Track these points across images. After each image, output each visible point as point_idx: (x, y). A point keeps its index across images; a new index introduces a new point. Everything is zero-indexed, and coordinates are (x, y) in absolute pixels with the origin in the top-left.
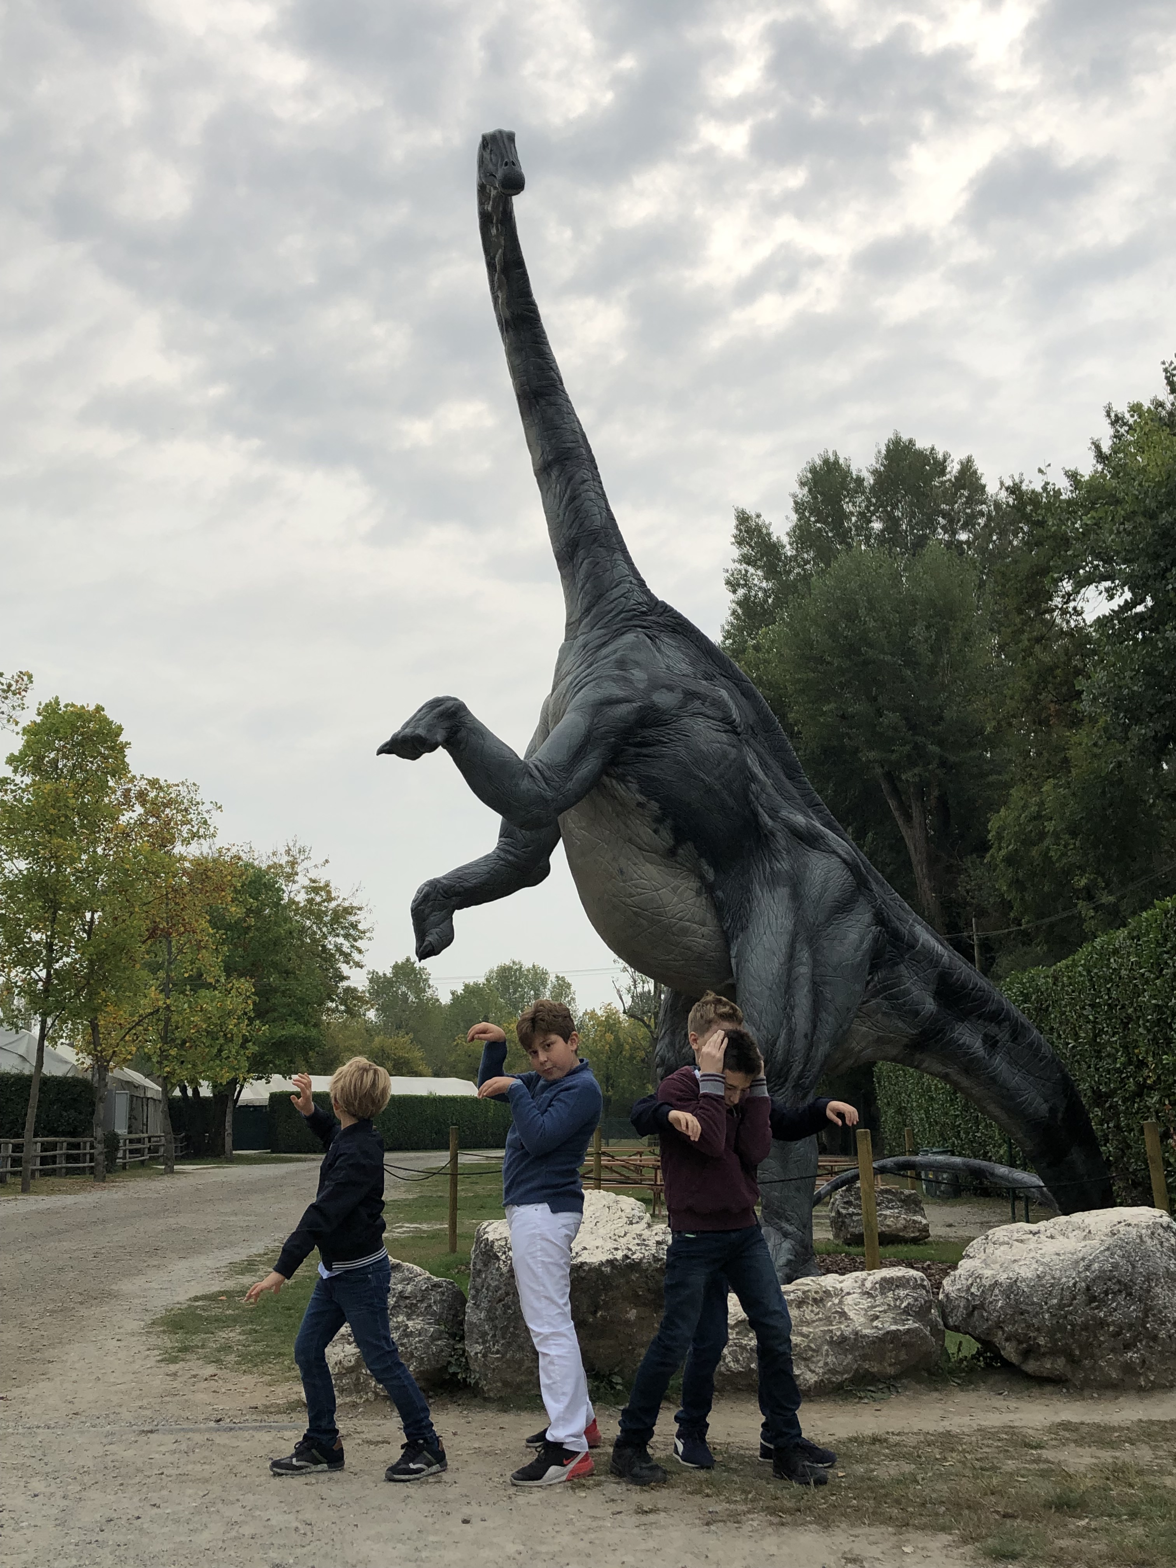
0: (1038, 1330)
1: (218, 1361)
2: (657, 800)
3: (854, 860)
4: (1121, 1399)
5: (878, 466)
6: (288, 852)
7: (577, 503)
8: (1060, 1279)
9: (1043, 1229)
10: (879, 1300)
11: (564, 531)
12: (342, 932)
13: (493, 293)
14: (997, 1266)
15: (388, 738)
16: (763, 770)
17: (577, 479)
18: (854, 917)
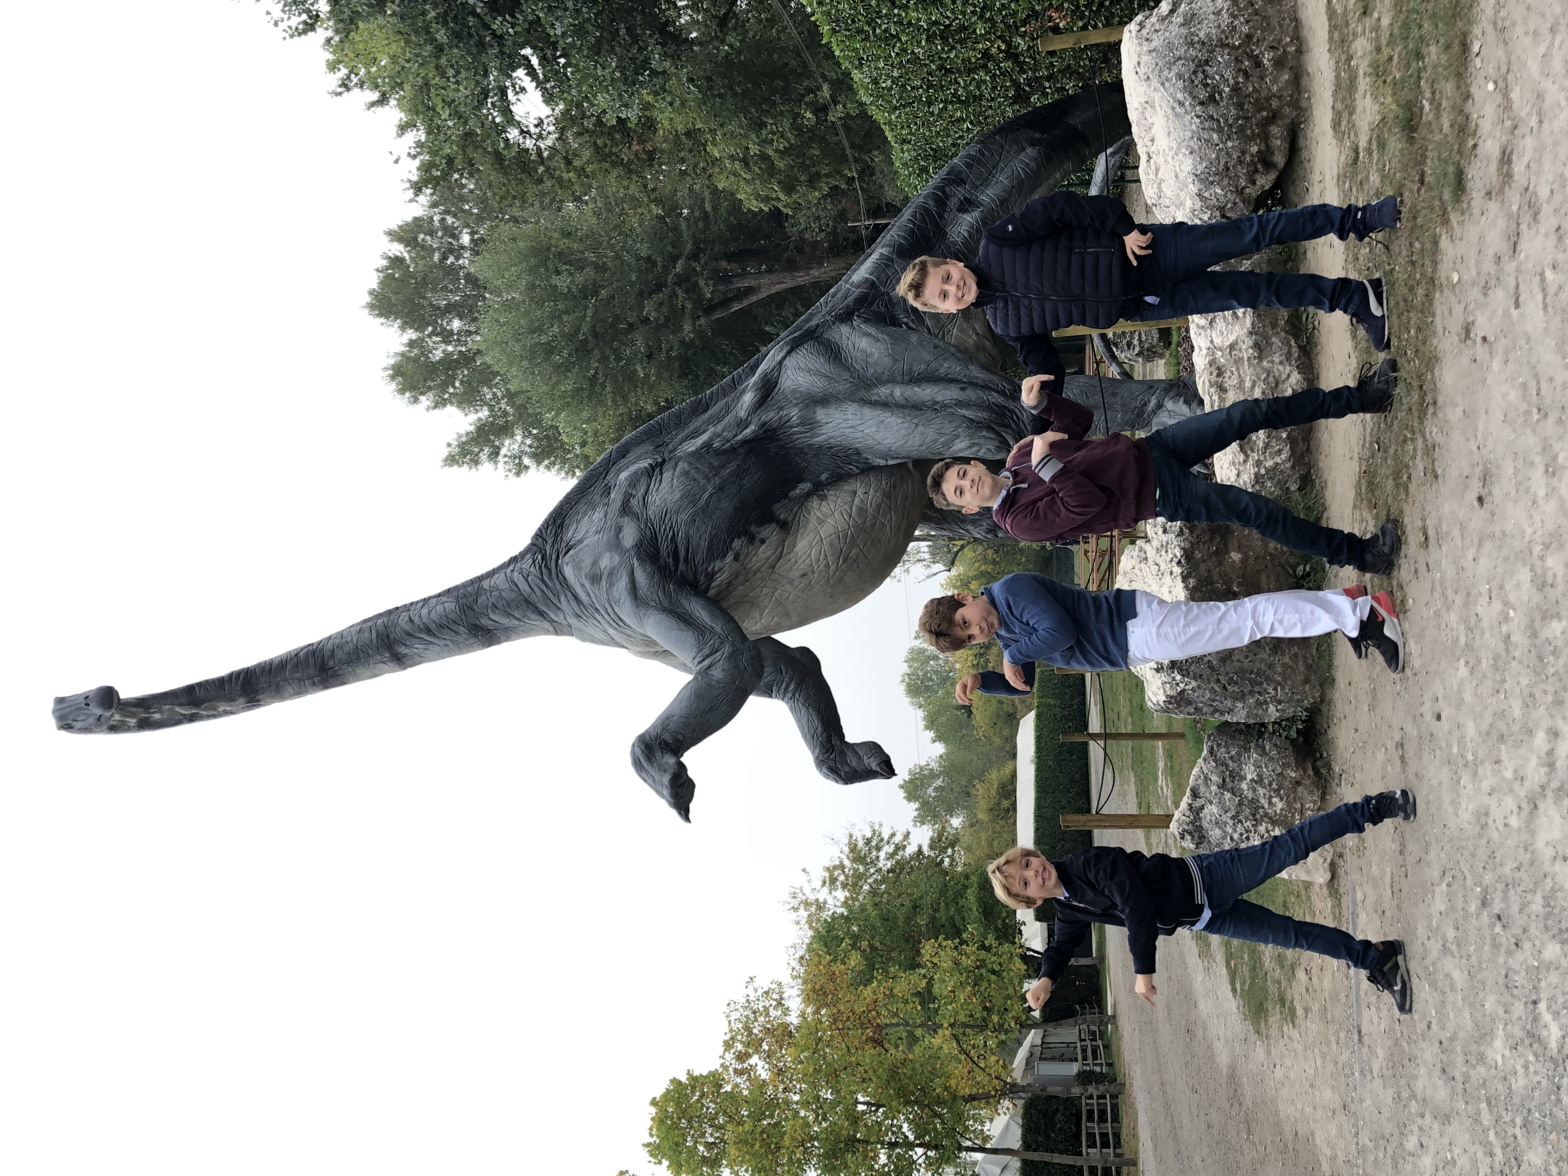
0: (1243, 153)
2: (732, 541)
3: (786, 344)
4: (1309, 70)
5: (396, 326)
6: (795, 909)
7: (433, 627)
8: (1193, 132)
9: (1145, 149)
11: (460, 639)
12: (874, 853)
14: (1182, 194)
16: (700, 435)
17: (408, 627)
18: (844, 342)
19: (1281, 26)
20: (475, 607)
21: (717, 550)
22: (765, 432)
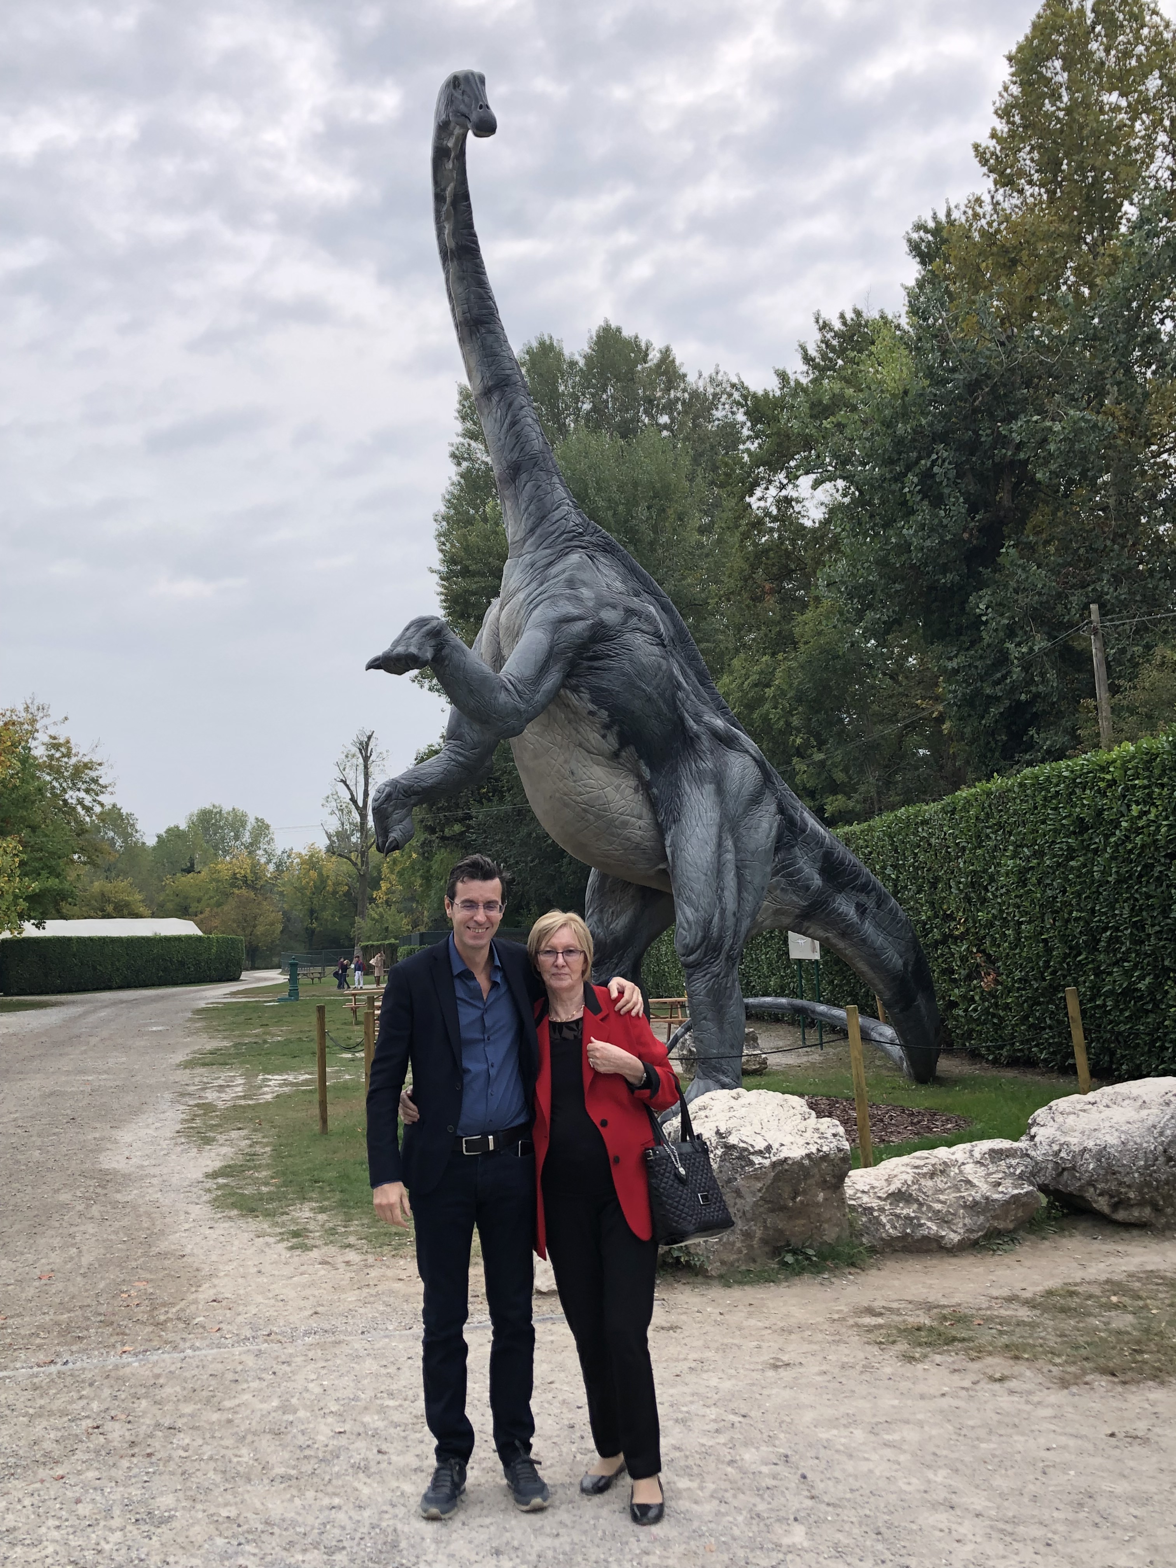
0: (1129, 1186)
2: (606, 709)
3: (761, 757)
5: (589, 351)
6: (27, 709)
7: (517, 428)
8: (1141, 1145)
9: (1097, 1100)
10: (992, 1168)
11: (506, 454)
12: (84, 787)
14: (1076, 1134)
16: (685, 679)
17: (515, 405)
18: (764, 808)
20: (536, 469)
21: (599, 696)
22: (691, 738)
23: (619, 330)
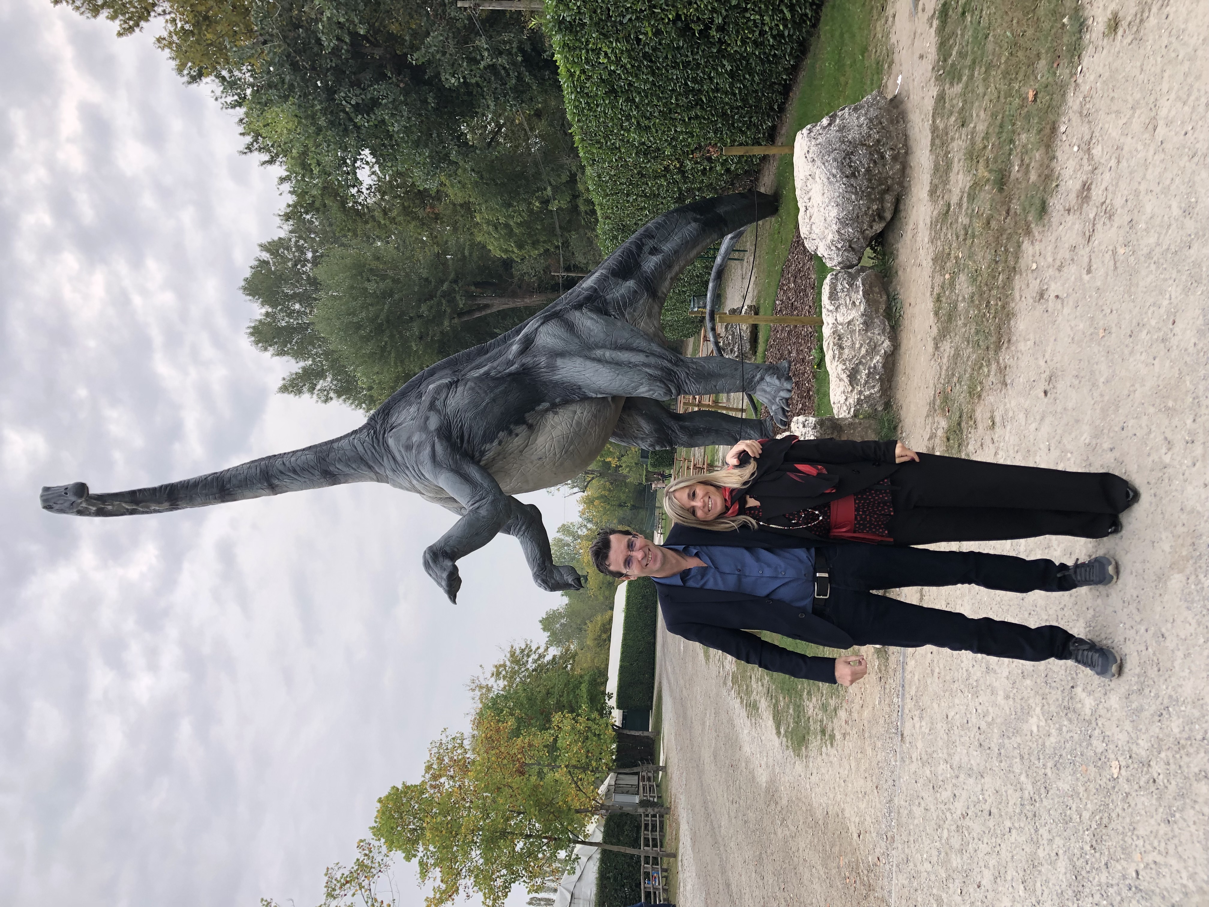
0: (869, 208)
1: (835, 710)
2: (498, 433)
3: (541, 318)
5: (259, 302)
6: (473, 690)
7: (298, 469)
8: (840, 193)
9: (804, 204)
10: (842, 301)
11: (315, 479)
12: (525, 658)
13: (151, 513)
14: (826, 231)
15: (446, 596)
16: (482, 367)
17: (281, 468)
18: (577, 321)
19: (897, 137)
20: (327, 459)
21: (489, 437)
22: (523, 369)
23: (246, 280)
